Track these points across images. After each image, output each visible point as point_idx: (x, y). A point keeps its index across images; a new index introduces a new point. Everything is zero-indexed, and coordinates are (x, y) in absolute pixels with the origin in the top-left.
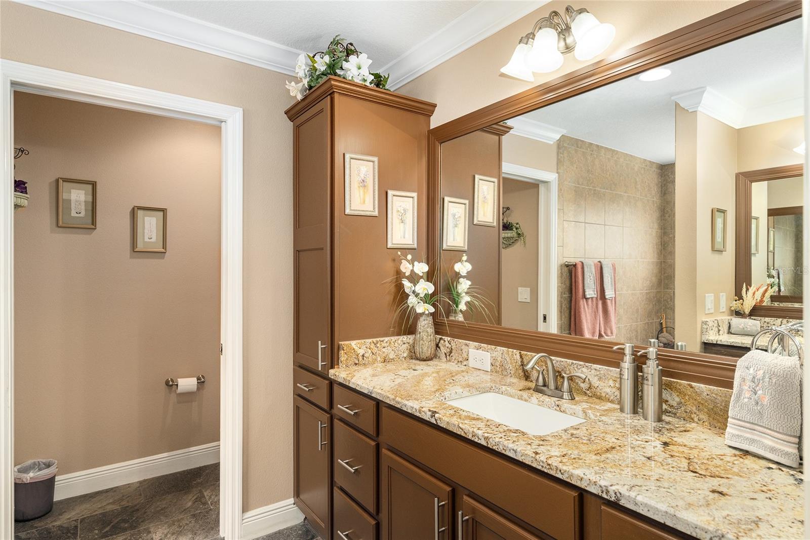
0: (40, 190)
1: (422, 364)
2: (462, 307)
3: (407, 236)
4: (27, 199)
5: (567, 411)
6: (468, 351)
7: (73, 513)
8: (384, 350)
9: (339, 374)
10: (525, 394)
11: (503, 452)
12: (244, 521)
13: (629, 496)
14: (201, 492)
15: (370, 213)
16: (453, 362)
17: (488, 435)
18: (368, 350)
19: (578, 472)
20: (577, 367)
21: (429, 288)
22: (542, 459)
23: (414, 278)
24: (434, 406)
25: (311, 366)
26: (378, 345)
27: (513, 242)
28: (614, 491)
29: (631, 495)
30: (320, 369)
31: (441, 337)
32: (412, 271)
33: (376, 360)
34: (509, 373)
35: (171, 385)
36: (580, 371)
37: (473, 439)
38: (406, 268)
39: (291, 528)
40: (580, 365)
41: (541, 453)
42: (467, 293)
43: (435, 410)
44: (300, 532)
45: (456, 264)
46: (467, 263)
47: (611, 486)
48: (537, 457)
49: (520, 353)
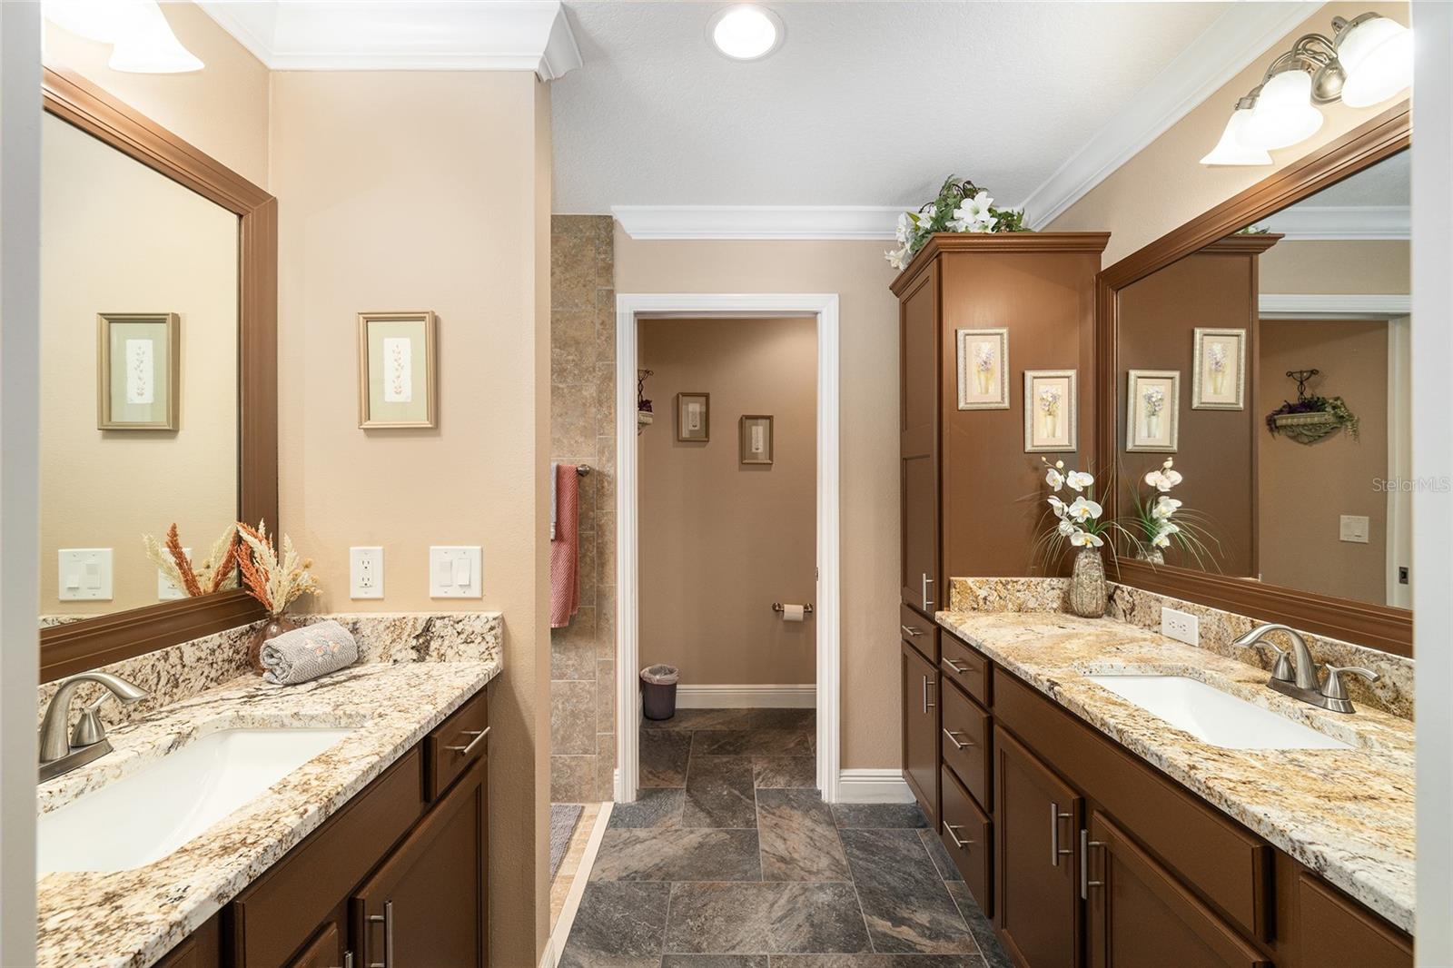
0: (663, 407)
1: (1079, 622)
2: (1162, 540)
3: (1058, 433)
4: (651, 416)
5: (1326, 728)
6: (1161, 611)
7: (690, 724)
8: (1018, 594)
9: (947, 618)
10: (1246, 688)
11: (1143, 755)
12: (842, 779)
13: (1341, 867)
14: (805, 735)
15: (996, 405)
16: (1136, 625)
17: (1124, 727)
18: (993, 591)
19: (1258, 810)
20: (1368, 658)
21: (1096, 511)
22: (1199, 777)
23: (1068, 495)
24: (1059, 676)
25: (916, 604)
26: (1009, 587)
27: (1326, 433)
28: (1314, 852)
29: (1344, 867)
30: (925, 609)
31: (1116, 584)
32: (1065, 484)
33: (1006, 606)
34: (1231, 653)
35: (778, 610)
36: (1374, 665)
37: (1102, 730)
38: (1054, 480)
39: (899, 806)
40: (1375, 656)
41: (1201, 769)
42: (1169, 520)
43: (1056, 681)
44: (910, 814)
45: (1149, 474)
46: (1172, 472)
47: (1310, 843)
48: (1192, 772)
49: (1252, 621)
